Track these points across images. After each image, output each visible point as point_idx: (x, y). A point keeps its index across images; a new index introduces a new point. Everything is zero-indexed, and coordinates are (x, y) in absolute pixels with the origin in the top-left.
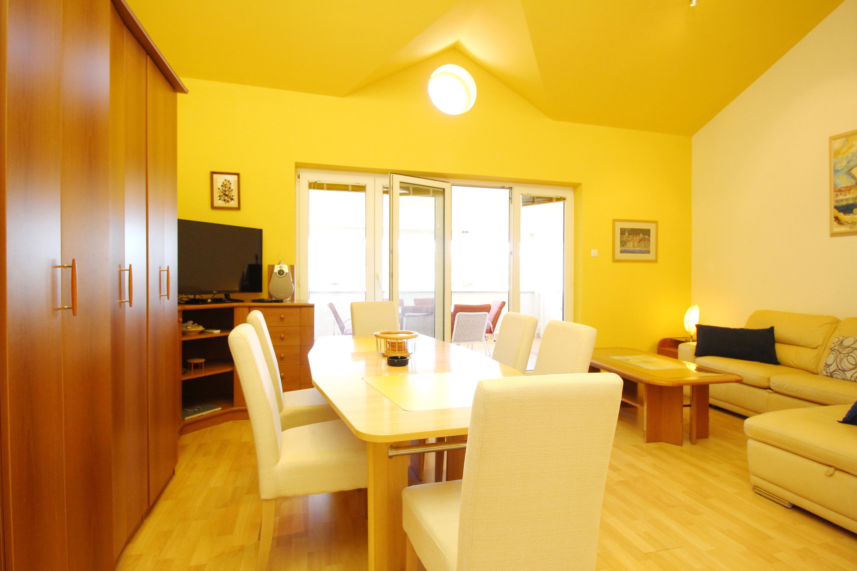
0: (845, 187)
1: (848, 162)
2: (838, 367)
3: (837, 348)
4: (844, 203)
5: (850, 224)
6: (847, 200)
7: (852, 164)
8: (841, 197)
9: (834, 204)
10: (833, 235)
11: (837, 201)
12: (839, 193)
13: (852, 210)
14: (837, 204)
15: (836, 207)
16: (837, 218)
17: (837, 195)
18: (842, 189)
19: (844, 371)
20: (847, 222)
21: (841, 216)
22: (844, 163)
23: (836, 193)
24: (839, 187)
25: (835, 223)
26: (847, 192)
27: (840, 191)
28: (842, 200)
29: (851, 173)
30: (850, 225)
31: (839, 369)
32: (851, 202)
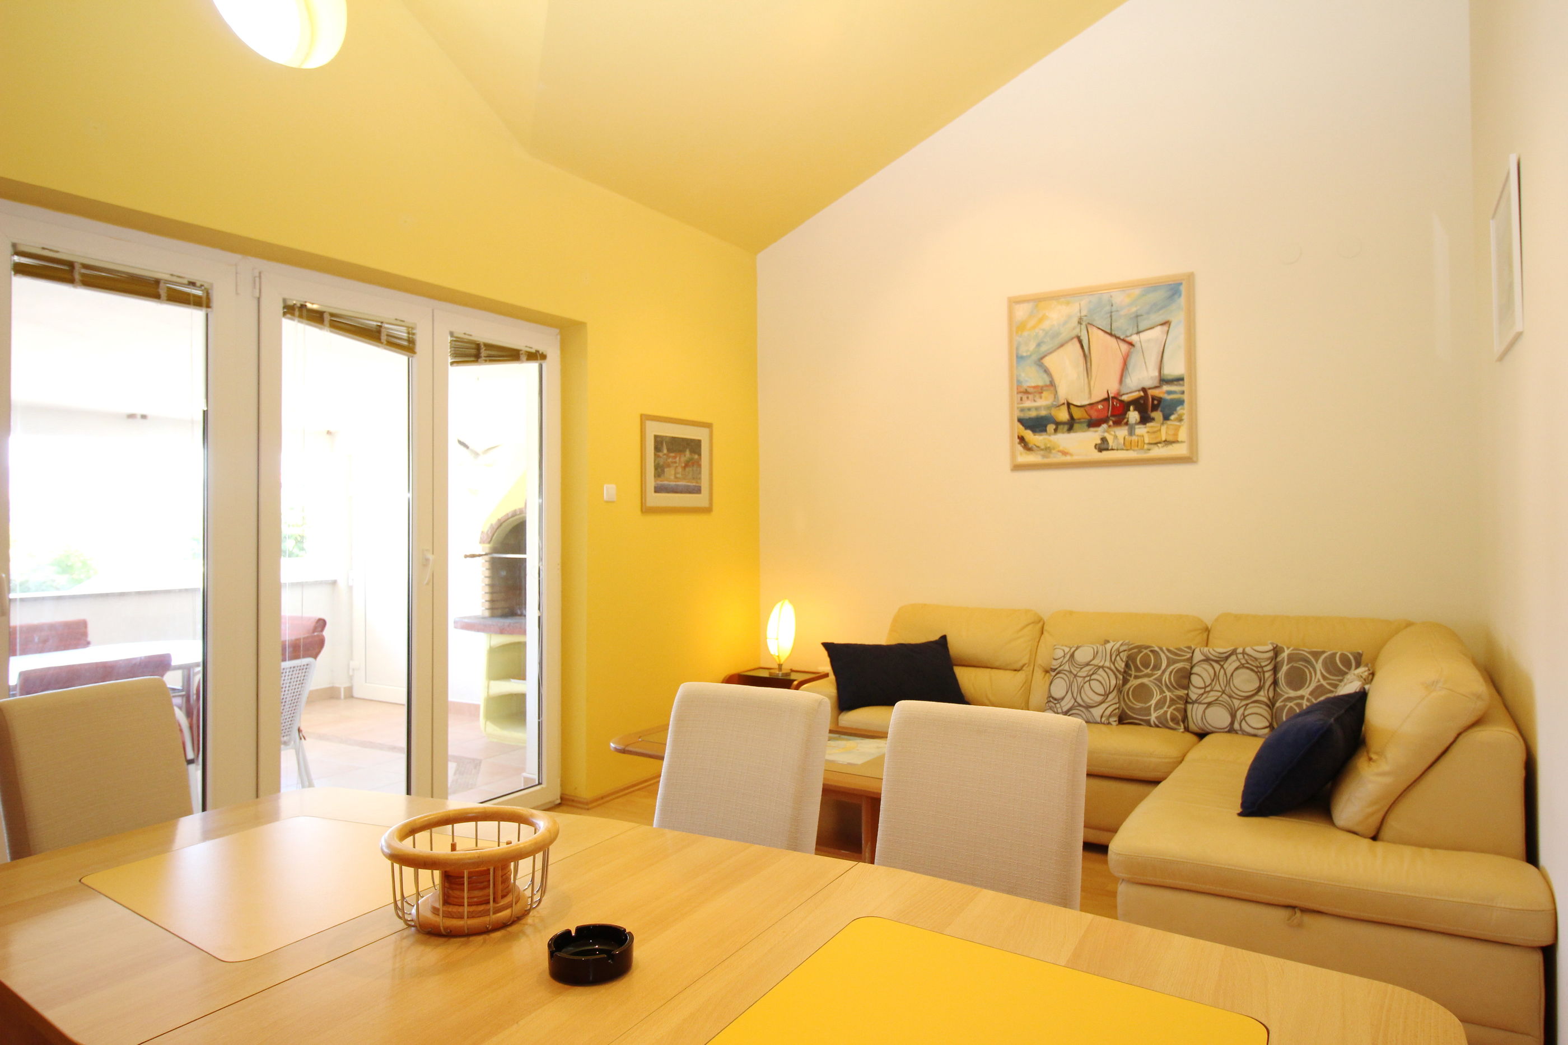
0: (1035, 387)
1: (1039, 345)
2: (1076, 701)
3: (1066, 667)
4: (1033, 414)
5: (1042, 450)
6: (1037, 409)
7: (1044, 348)
8: (1028, 404)
9: (1017, 414)
10: (1017, 467)
11: (1022, 410)
12: (1024, 397)
13: (1046, 426)
14: (1022, 415)
15: (1021, 421)
16: (1022, 439)
17: (1021, 399)
18: (1029, 390)
19: (1088, 707)
20: (1038, 447)
21: (1028, 435)
22: (1032, 346)
23: (1020, 395)
24: (1025, 385)
25: (1020, 448)
26: (1037, 396)
27: (1026, 392)
28: (1029, 409)
29: (1042, 363)
30: (1042, 452)
31: (1080, 705)
32: (1043, 413)
